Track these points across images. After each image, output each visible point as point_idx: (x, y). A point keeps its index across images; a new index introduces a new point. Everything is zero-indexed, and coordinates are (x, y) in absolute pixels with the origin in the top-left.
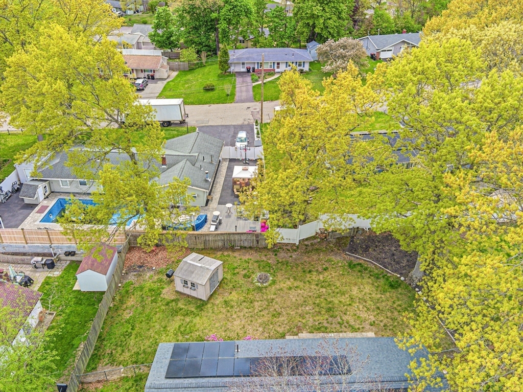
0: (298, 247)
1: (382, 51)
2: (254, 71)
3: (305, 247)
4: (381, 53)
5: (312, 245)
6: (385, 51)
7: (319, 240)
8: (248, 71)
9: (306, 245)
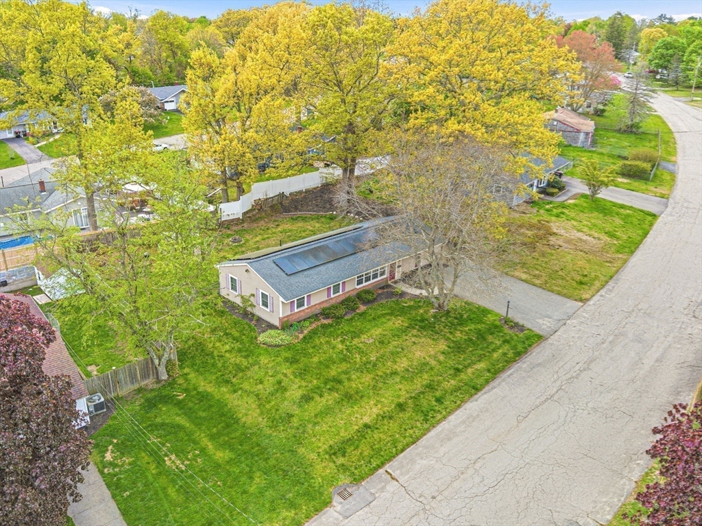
0: (242, 220)
1: (165, 102)
2: (25, 135)
3: (249, 219)
4: (165, 104)
5: (254, 216)
6: (168, 102)
7: (257, 211)
8: (18, 137)
9: (249, 217)
